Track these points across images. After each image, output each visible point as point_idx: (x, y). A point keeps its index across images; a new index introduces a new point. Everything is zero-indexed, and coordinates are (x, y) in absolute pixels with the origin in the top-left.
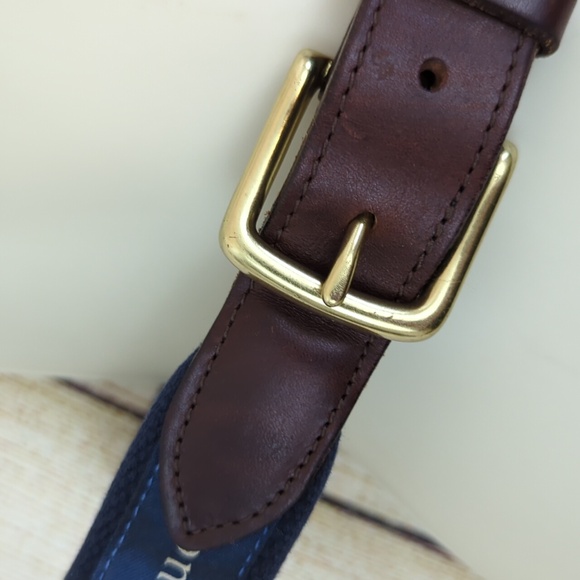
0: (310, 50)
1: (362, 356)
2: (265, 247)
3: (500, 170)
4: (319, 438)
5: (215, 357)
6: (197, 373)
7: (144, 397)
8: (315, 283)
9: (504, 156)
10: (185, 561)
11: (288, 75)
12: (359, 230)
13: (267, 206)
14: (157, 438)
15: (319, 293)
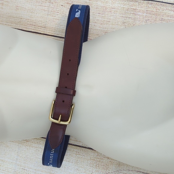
3: (73, 107)
6: (50, 133)
7: (46, 136)
10: (53, 150)
11: (52, 102)
12: (61, 115)
15: (58, 122)
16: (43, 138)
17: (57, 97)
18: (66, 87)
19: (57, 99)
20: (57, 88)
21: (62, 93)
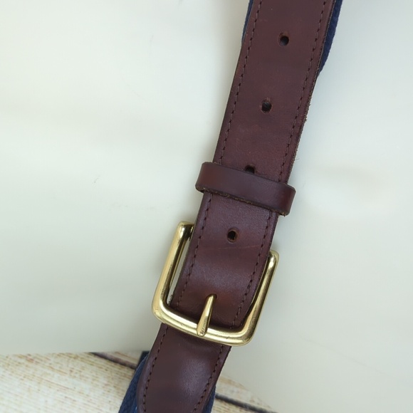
0: (183, 222)
1: (221, 353)
2: (171, 312)
3: (271, 265)
4: (205, 391)
5: (156, 359)
8: (194, 325)
9: (272, 259)
11: (175, 233)
12: (211, 300)
13: (171, 293)
14: (134, 396)
15: (196, 329)
16: (96, 354)
17: (205, 209)
18: (250, 169)
19: (201, 222)
20: (206, 167)
21: (232, 197)
